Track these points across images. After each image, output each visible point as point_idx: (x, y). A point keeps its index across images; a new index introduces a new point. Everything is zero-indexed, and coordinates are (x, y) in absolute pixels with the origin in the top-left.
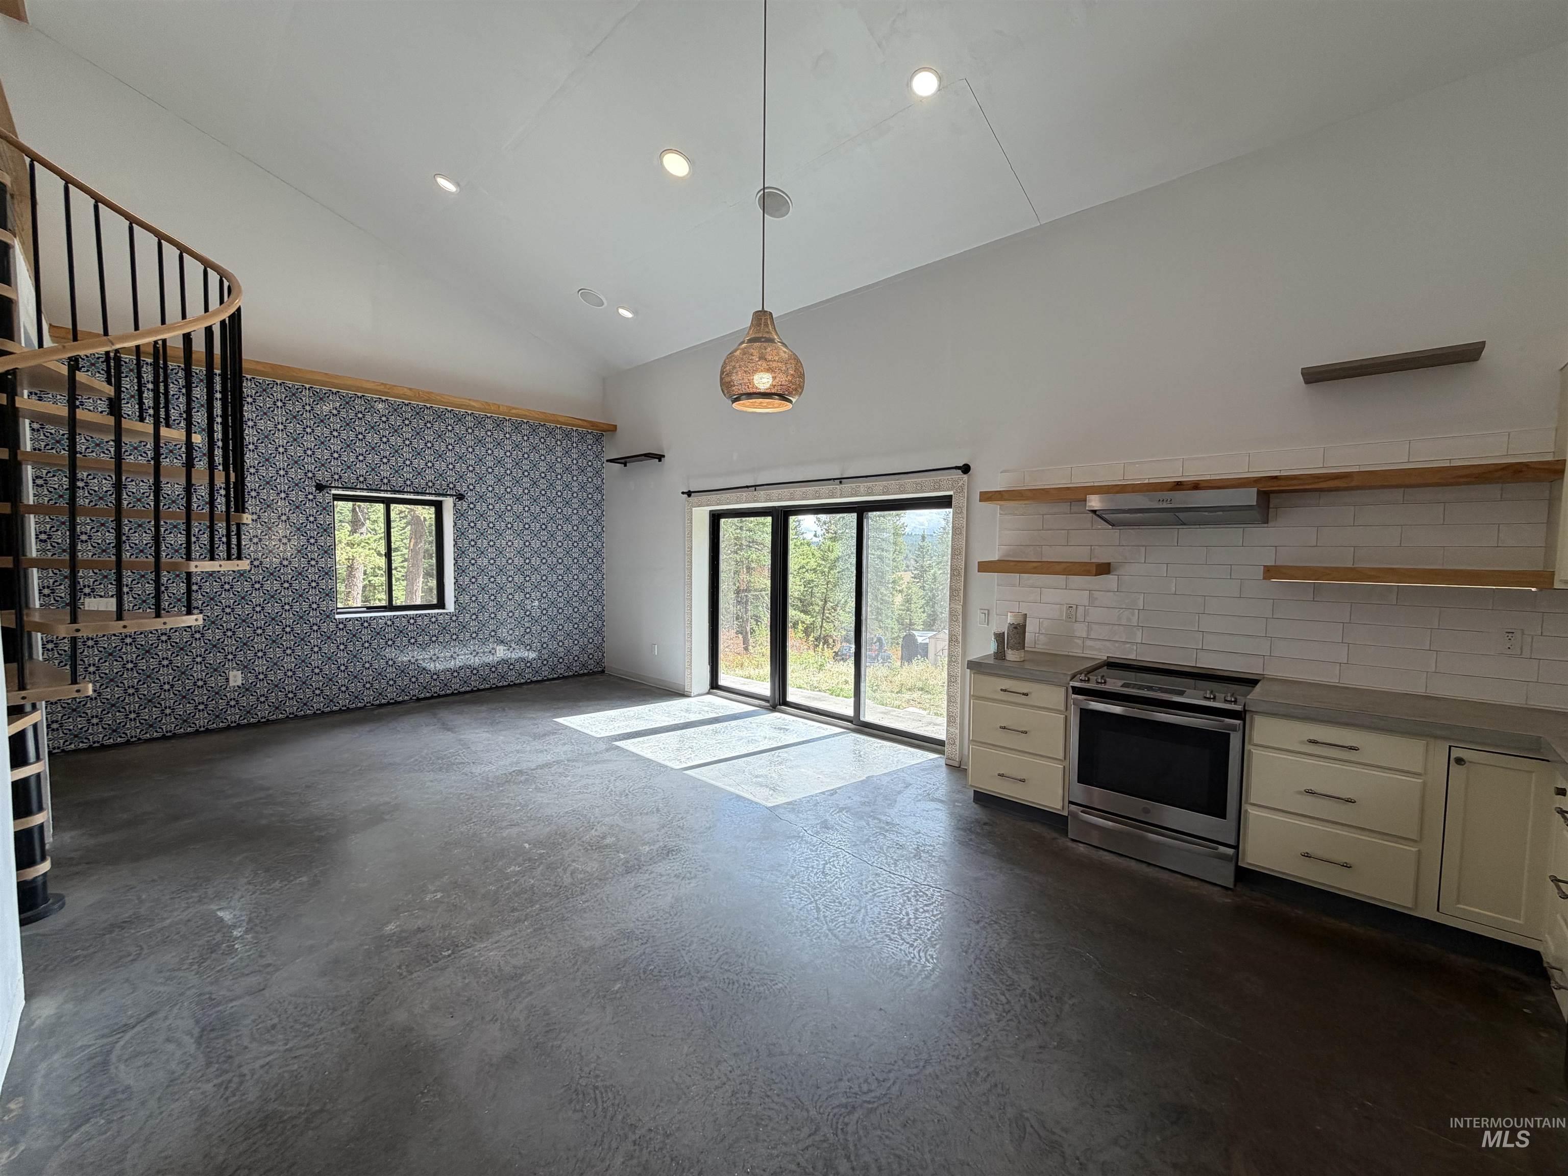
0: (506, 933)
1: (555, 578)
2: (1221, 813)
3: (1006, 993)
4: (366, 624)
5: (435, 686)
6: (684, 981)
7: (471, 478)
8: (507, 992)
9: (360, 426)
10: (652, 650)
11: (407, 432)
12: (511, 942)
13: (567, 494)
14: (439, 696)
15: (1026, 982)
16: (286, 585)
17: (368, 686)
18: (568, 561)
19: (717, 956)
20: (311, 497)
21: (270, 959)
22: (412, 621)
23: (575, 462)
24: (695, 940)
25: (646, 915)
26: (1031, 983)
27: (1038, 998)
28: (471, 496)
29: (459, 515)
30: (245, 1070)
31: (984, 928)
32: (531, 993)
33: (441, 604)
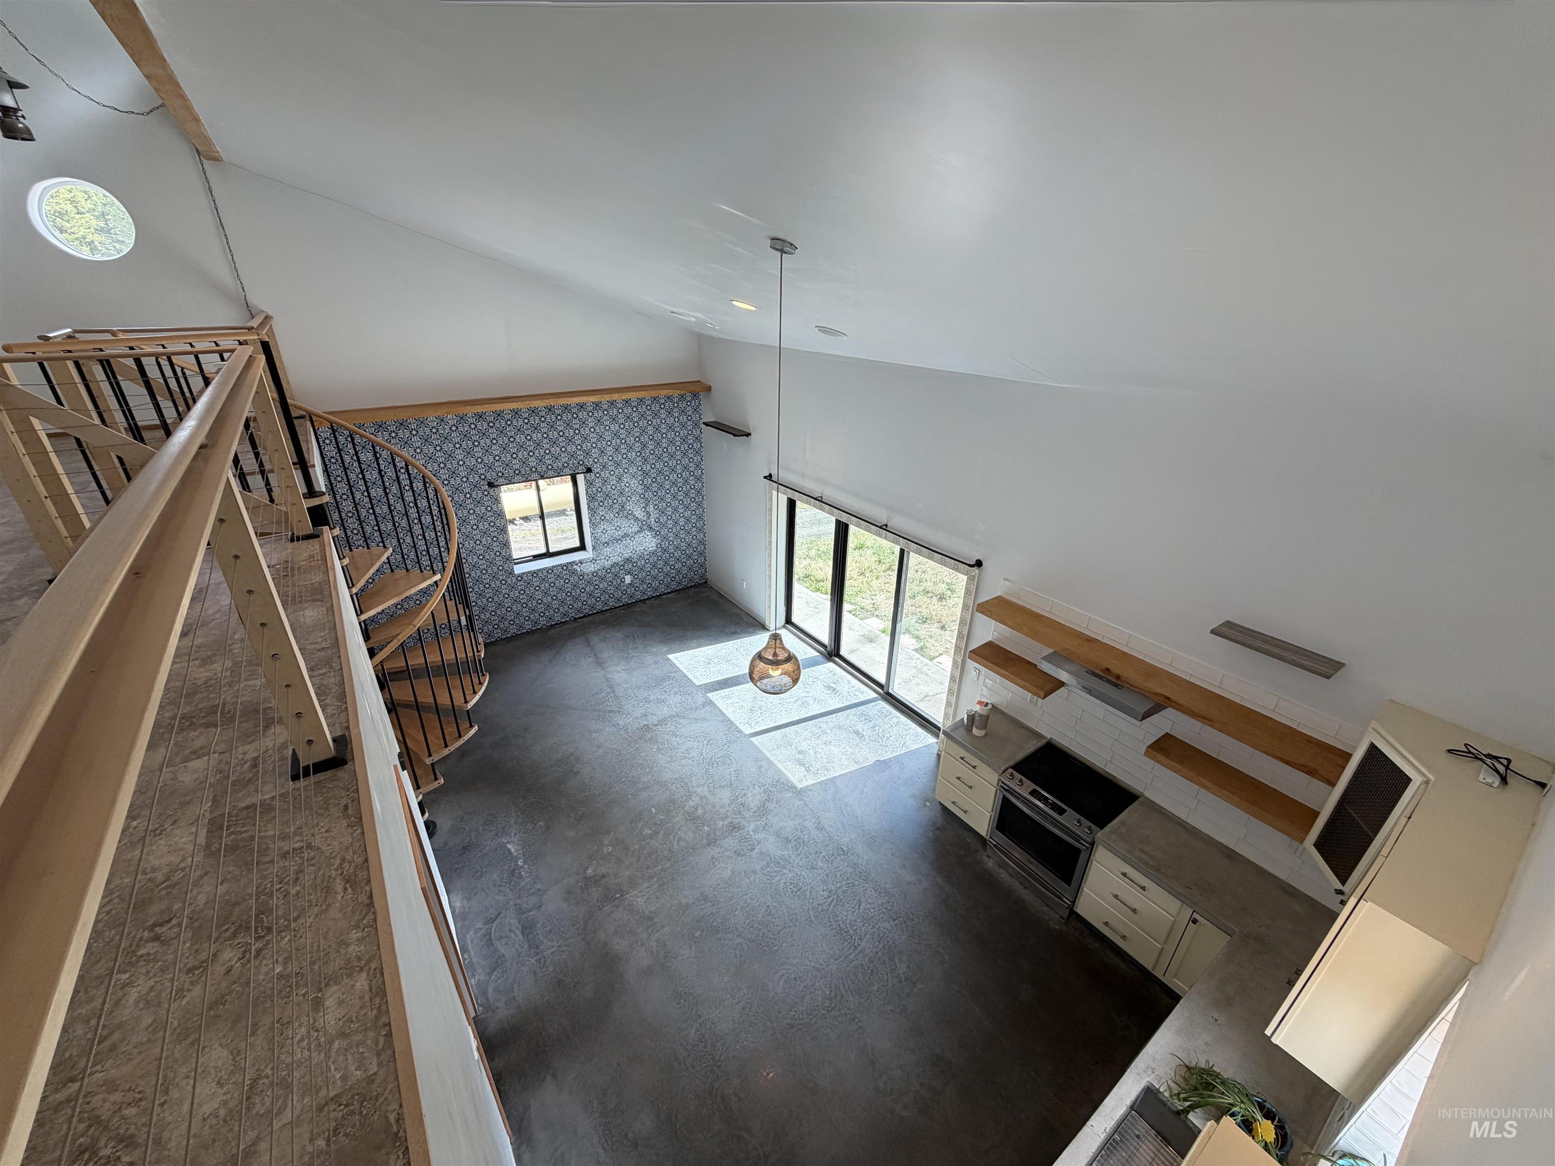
0: (646, 885)
1: (665, 519)
2: (1068, 881)
3: (889, 974)
4: (535, 575)
5: (585, 609)
6: (730, 936)
7: (595, 453)
8: (648, 928)
9: (510, 431)
10: (742, 584)
11: (544, 427)
12: (648, 892)
13: (671, 449)
14: (589, 615)
15: (902, 969)
16: (481, 557)
17: (542, 614)
18: (675, 503)
19: (748, 921)
20: (486, 493)
21: (539, 886)
22: (565, 568)
23: (677, 420)
24: (739, 907)
25: (715, 883)
26: (905, 970)
27: (903, 980)
28: (596, 469)
29: (589, 484)
30: (545, 954)
31: (897, 925)
32: (658, 931)
33: (582, 547)
